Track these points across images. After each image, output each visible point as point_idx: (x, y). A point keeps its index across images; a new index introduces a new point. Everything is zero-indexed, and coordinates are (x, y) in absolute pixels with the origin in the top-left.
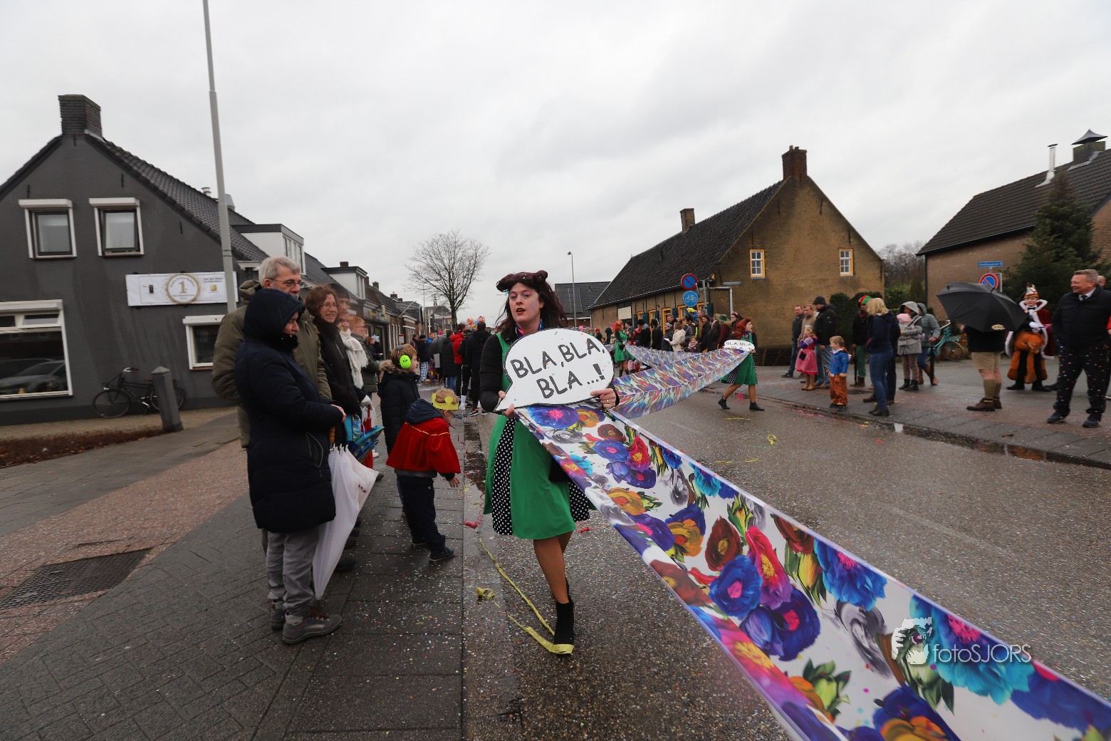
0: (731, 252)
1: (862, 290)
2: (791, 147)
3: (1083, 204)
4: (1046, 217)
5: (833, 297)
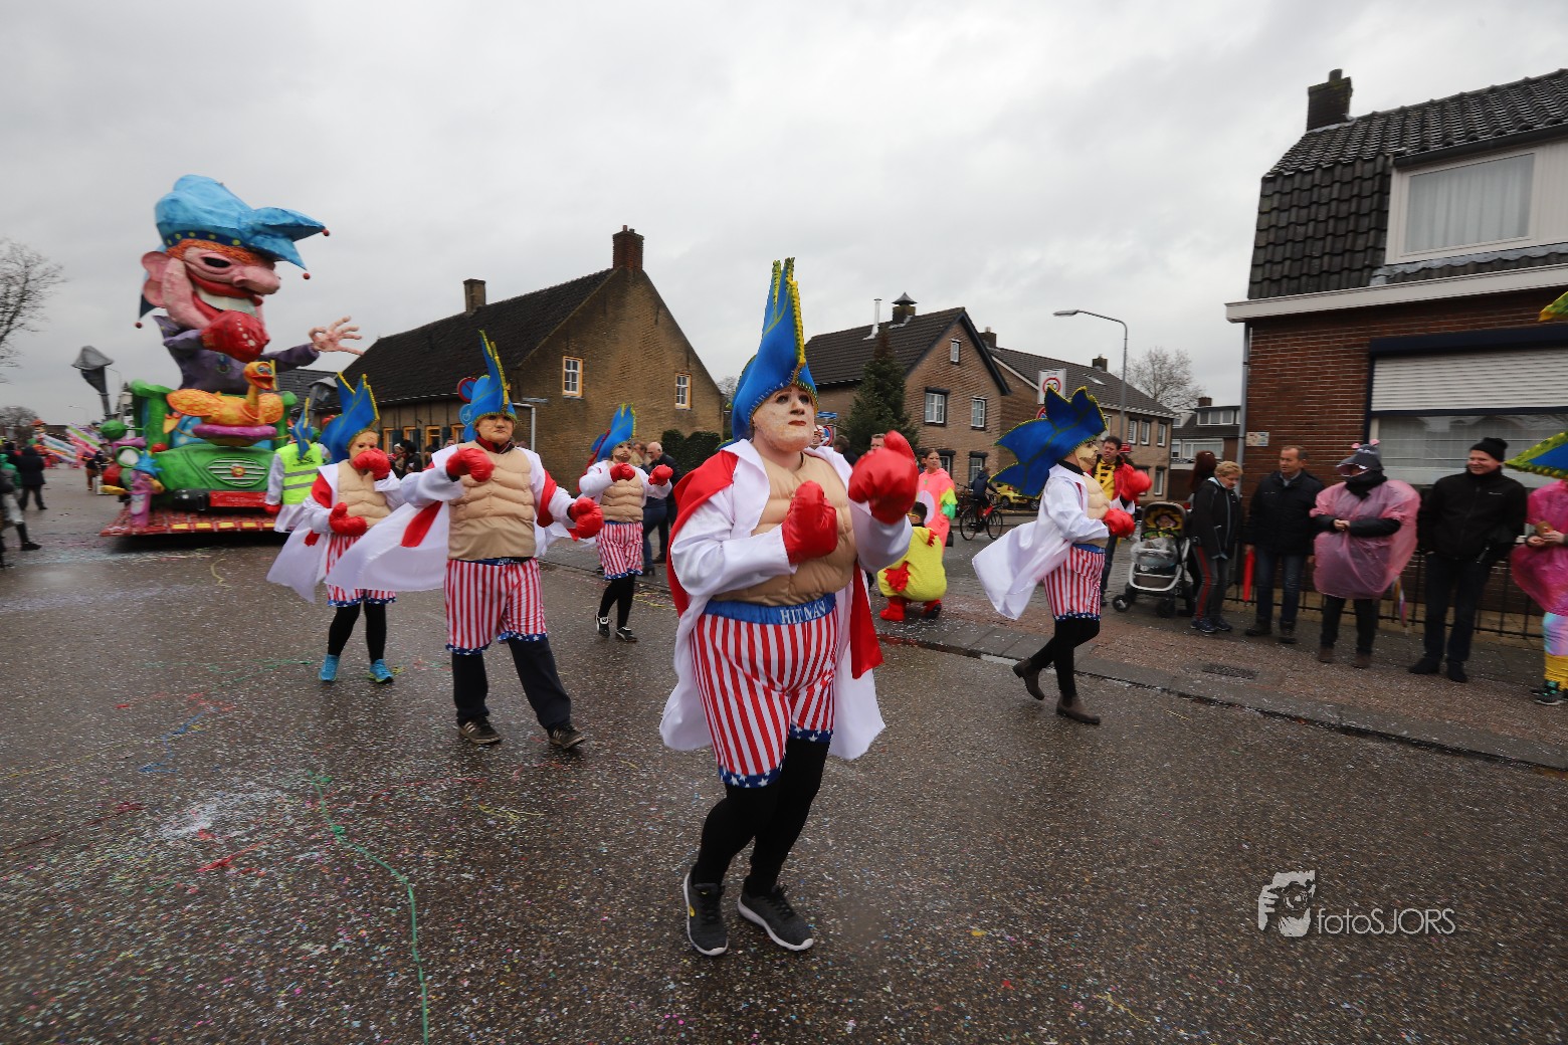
0: (536, 355)
1: (700, 429)
2: (625, 227)
3: (898, 365)
4: (871, 373)
5: (665, 434)
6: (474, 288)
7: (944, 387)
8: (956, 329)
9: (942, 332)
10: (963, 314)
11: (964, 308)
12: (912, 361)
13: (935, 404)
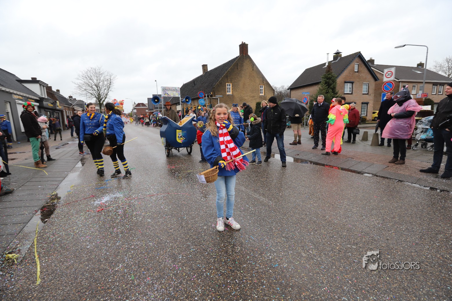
0: (219, 83)
2: (242, 42)
3: (334, 75)
4: (324, 78)
5: (257, 103)
6: (205, 67)
7: (352, 80)
8: (357, 59)
9: (351, 61)
10: (360, 54)
11: (360, 52)
12: (339, 73)
13: (349, 87)
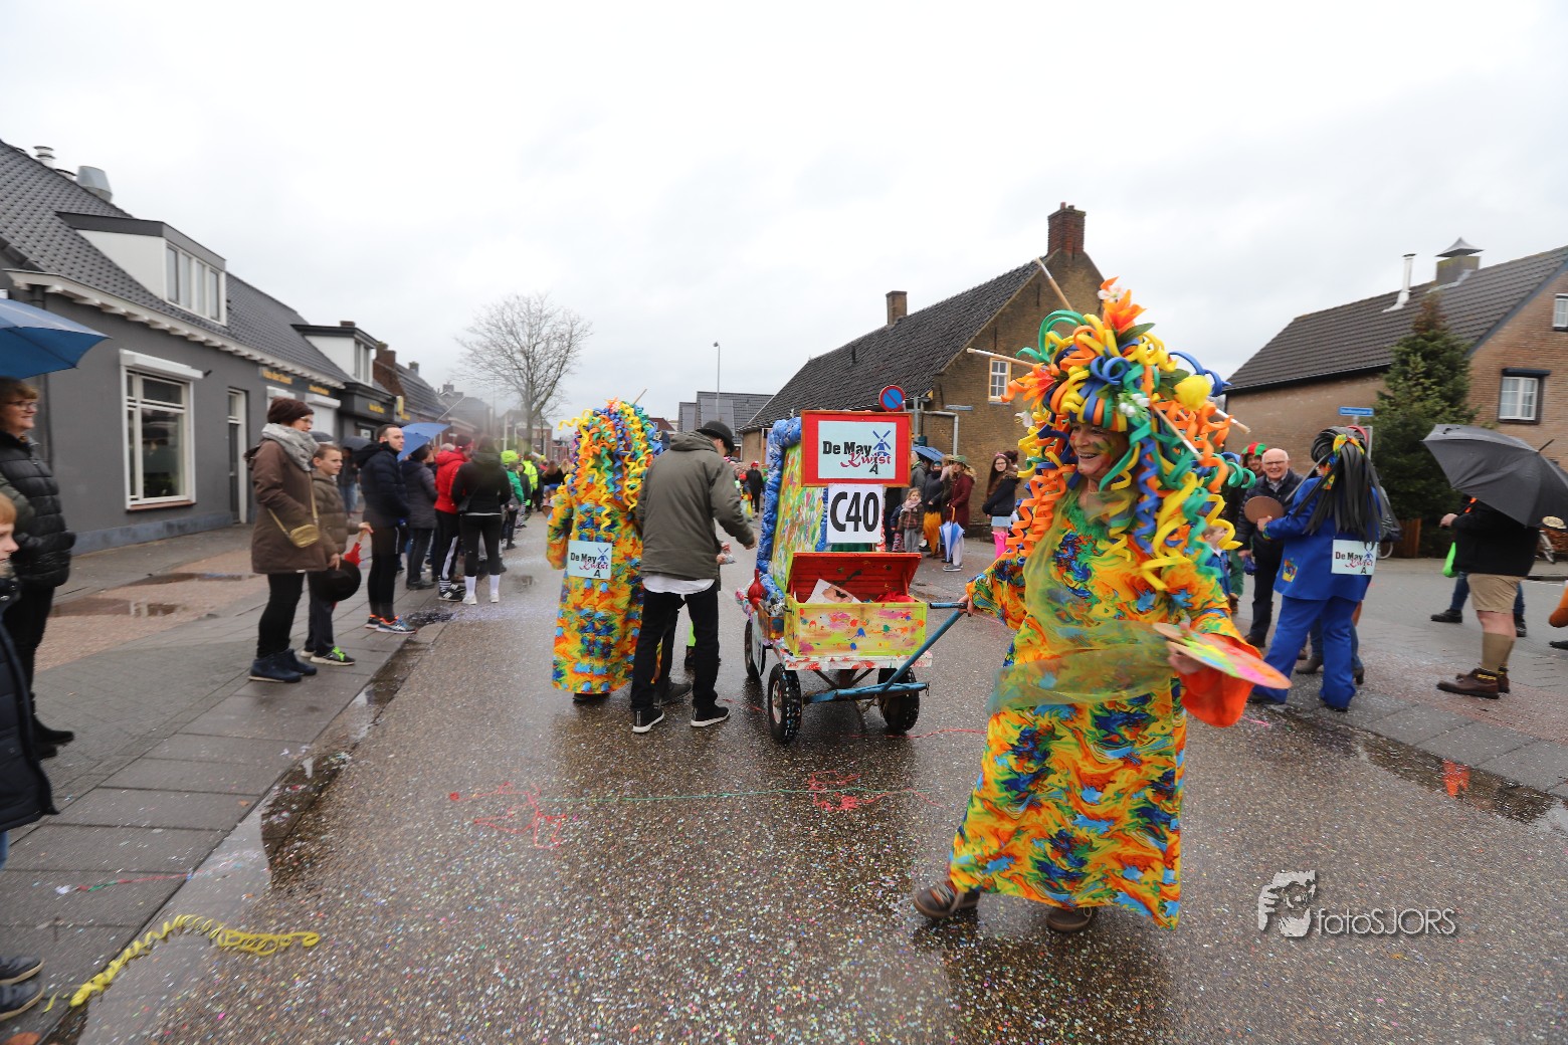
2: (1063, 204)
4: (1408, 353)
6: (896, 299)
7: (1537, 366)
8: (1566, 277)
9: (1539, 285)
13: (1521, 391)
